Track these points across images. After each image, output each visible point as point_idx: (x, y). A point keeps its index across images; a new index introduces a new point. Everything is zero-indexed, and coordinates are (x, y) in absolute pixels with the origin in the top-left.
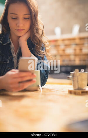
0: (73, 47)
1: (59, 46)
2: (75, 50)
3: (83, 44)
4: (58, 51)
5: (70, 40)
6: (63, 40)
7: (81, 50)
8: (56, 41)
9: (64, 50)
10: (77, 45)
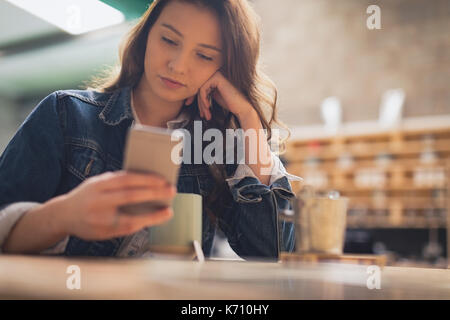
0: (384, 164)
1: (334, 160)
2: (389, 175)
3: (417, 156)
4: (330, 177)
5: (371, 140)
6: (349, 141)
7: (409, 175)
8: (323, 143)
9: (350, 176)
10: (394, 157)
